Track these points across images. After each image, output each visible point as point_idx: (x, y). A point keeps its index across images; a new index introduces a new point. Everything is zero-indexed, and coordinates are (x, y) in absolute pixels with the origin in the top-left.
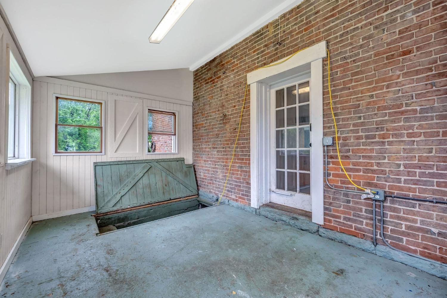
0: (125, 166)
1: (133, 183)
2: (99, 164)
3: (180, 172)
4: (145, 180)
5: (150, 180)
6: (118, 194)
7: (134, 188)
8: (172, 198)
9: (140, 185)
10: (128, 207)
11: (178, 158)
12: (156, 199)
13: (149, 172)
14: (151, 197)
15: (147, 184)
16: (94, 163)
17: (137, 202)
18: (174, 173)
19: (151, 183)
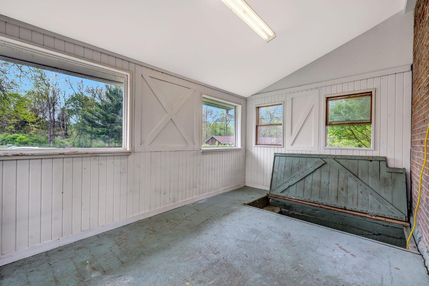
0: (297, 159)
1: (302, 176)
2: (277, 155)
3: (373, 177)
4: (316, 176)
5: (322, 177)
6: (287, 183)
7: (303, 181)
8: (348, 207)
9: (309, 180)
10: (293, 198)
11: (373, 157)
12: (325, 201)
13: (323, 168)
14: (319, 197)
15: (317, 181)
16: (275, 154)
17: (302, 196)
18: (359, 176)
19: (322, 181)
